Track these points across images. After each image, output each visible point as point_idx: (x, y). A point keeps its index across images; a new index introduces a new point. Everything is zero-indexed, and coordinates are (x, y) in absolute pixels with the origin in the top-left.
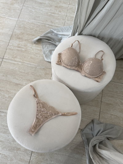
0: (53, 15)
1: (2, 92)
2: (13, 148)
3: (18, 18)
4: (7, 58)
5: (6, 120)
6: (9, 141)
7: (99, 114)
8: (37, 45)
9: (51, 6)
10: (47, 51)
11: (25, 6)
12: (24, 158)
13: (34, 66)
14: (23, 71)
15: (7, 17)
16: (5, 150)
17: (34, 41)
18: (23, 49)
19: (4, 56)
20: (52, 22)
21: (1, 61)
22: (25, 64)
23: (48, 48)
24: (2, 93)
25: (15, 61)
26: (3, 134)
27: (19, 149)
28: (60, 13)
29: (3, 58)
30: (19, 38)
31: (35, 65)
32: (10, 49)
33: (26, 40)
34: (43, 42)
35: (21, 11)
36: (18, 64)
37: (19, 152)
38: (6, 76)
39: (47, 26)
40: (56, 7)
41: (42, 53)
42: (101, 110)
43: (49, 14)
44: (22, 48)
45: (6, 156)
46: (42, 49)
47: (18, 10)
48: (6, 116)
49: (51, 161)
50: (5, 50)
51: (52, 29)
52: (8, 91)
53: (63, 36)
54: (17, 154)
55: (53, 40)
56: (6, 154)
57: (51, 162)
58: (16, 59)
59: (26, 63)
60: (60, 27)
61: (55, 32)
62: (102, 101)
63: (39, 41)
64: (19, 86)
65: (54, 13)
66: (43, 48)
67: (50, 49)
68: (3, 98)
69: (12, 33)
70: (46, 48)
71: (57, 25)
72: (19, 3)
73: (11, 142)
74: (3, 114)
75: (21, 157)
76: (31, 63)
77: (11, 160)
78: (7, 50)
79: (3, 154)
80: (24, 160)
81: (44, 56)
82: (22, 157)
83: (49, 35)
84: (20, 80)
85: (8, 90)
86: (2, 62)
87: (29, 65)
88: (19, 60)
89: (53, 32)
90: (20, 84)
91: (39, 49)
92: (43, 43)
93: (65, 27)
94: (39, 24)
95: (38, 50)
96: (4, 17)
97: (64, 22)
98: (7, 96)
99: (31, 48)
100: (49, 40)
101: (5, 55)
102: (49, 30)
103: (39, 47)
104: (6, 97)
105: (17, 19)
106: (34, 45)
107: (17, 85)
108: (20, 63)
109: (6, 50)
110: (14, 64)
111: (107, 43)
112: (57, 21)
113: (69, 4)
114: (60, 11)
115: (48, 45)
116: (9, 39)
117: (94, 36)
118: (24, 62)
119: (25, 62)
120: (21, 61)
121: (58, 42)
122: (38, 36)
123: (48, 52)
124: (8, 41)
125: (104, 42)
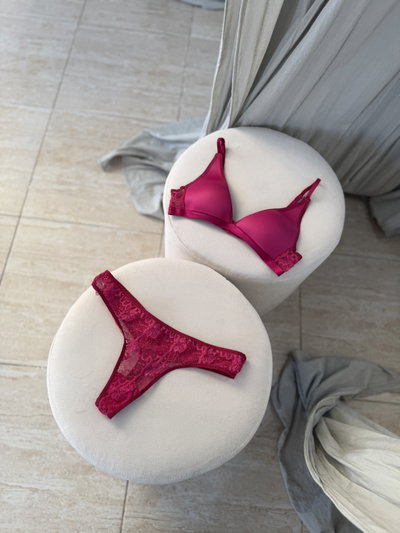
0: (146, 93)
1: (26, 309)
2: (73, 467)
3: (53, 107)
4: (30, 214)
5: (45, 389)
6: (58, 451)
7: (298, 341)
8: (111, 175)
9: (138, 72)
10: (139, 187)
11: (68, 75)
12: (108, 493)
13: (108, 230)
14: (80, 247)
15: (21, 107)
16: (51, 476)
17: (102, 163)
18: (74, 188)
19: (21, 212)
20: (144, 112)
21: (15, 224)
22: (81, 227)
23: (141, 180)
24: (24, 314)
25: (54, 221)
26: (40, 431)
27: (90, 469)
28: (163, 89)
29: (20, 217)
30: (61, 160)
31: (111, 228)
32: (37, 190)
33: (78, 163)
34: (126, 165)
35: (59, 90)
36: (63, 228)
37: (90, 477)
38: (33, 264)
39: (134, 122)
40: (151, 73)
41: (128, 194)
42: (303, 331)
43: (136, 91)
44: (70, 184)
45: (53, 496)
46: (125, 182)
47: (51, 86)
48: (43, 377)
49: (186, 490)
50: (24, 195)
51: (147, 130)
52: (42, 307)
53: (180, 145)
54: (86, 483)
55: (155, 155)
56: (52, 488)
57: (184, 493)
58: (55, 216)
59: (84, 224)
60: (167, 123)
61: (158, 135)
62: (303, 305)
63: (116, 163)
64: (71, 288)
65: (147, 90)
66: (128, 180)
67: (148, 181)
68: (31, 328)
69: (38, 146)
70: (137, 179)
71: (158, 119)
72: (50, 68)
73: (64, 451)
74: (32, 374)
75: (97, 491)
76: (101, 224)
77: (70, 505)
78: (29, 194)
79: (43, 491)
80: (108, 499)
81: (134, 200)
82: (100, 492)
83: (142, 145)
84: (73, 272)
85: (42, 303)
86: (17, 227)
87: (95, 229)
88: (66, 218)
89: (151, 137)
90: (72, 284)
91: (118, 183)
92: (128, 168)
93: (181, 121)
94: (111, 119)
95: (116, 186)
96: (11, 106)
97: (176, 109)
98: (41, 321)
99: (96, 182)
100: (142, 158)
101: (24, 209)
102: (140, 133)
103: (118, 178)
104: (37, 325)
105: (49, 111)
106: (104, 174)
107: (65, 285)
108: (68, 226)
109: (27, 192)
110: (53, 229)
111: (310, 143)
112: (158, 109)
113: (183, 64)
114: (163, 84)
115: (141, 172)
116: (33, 163)
117: (274, 128)
118: (79, 221)
119: (83, 222)
120: (72, 219)
121: (165, 161)
122: (112, 149)
123: (142, 189)
124: (31, 170)
125: (301, 142)
